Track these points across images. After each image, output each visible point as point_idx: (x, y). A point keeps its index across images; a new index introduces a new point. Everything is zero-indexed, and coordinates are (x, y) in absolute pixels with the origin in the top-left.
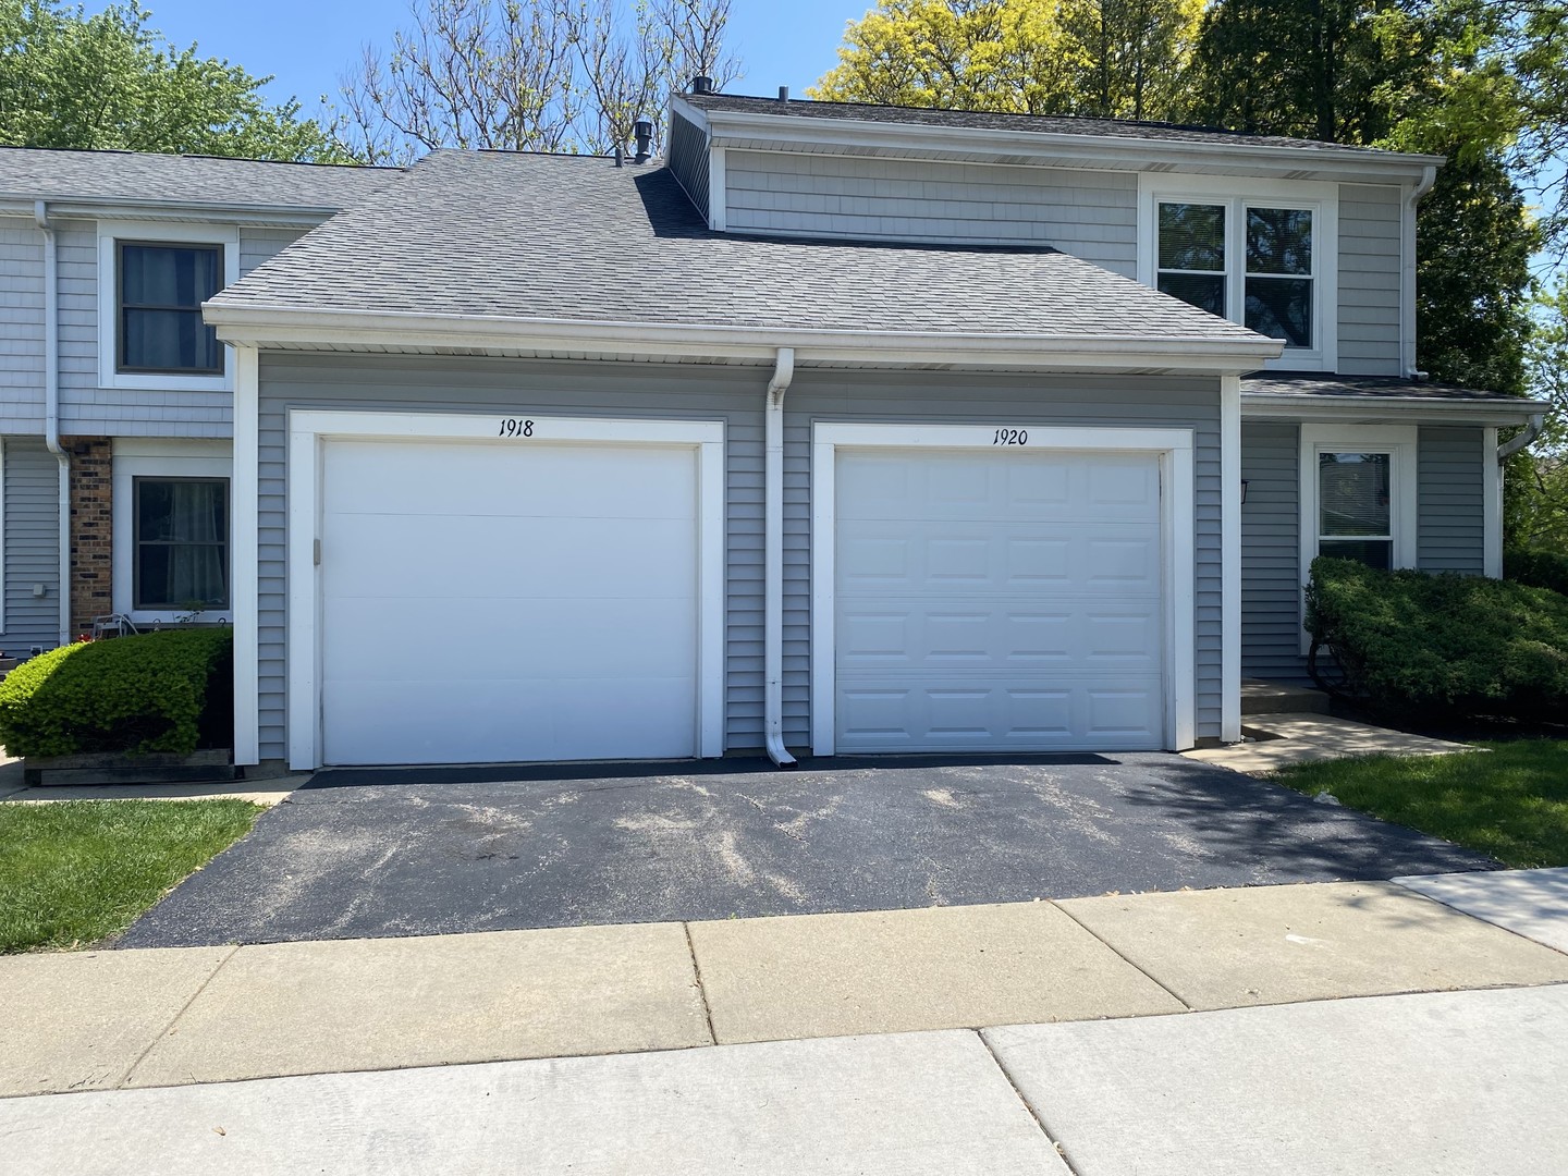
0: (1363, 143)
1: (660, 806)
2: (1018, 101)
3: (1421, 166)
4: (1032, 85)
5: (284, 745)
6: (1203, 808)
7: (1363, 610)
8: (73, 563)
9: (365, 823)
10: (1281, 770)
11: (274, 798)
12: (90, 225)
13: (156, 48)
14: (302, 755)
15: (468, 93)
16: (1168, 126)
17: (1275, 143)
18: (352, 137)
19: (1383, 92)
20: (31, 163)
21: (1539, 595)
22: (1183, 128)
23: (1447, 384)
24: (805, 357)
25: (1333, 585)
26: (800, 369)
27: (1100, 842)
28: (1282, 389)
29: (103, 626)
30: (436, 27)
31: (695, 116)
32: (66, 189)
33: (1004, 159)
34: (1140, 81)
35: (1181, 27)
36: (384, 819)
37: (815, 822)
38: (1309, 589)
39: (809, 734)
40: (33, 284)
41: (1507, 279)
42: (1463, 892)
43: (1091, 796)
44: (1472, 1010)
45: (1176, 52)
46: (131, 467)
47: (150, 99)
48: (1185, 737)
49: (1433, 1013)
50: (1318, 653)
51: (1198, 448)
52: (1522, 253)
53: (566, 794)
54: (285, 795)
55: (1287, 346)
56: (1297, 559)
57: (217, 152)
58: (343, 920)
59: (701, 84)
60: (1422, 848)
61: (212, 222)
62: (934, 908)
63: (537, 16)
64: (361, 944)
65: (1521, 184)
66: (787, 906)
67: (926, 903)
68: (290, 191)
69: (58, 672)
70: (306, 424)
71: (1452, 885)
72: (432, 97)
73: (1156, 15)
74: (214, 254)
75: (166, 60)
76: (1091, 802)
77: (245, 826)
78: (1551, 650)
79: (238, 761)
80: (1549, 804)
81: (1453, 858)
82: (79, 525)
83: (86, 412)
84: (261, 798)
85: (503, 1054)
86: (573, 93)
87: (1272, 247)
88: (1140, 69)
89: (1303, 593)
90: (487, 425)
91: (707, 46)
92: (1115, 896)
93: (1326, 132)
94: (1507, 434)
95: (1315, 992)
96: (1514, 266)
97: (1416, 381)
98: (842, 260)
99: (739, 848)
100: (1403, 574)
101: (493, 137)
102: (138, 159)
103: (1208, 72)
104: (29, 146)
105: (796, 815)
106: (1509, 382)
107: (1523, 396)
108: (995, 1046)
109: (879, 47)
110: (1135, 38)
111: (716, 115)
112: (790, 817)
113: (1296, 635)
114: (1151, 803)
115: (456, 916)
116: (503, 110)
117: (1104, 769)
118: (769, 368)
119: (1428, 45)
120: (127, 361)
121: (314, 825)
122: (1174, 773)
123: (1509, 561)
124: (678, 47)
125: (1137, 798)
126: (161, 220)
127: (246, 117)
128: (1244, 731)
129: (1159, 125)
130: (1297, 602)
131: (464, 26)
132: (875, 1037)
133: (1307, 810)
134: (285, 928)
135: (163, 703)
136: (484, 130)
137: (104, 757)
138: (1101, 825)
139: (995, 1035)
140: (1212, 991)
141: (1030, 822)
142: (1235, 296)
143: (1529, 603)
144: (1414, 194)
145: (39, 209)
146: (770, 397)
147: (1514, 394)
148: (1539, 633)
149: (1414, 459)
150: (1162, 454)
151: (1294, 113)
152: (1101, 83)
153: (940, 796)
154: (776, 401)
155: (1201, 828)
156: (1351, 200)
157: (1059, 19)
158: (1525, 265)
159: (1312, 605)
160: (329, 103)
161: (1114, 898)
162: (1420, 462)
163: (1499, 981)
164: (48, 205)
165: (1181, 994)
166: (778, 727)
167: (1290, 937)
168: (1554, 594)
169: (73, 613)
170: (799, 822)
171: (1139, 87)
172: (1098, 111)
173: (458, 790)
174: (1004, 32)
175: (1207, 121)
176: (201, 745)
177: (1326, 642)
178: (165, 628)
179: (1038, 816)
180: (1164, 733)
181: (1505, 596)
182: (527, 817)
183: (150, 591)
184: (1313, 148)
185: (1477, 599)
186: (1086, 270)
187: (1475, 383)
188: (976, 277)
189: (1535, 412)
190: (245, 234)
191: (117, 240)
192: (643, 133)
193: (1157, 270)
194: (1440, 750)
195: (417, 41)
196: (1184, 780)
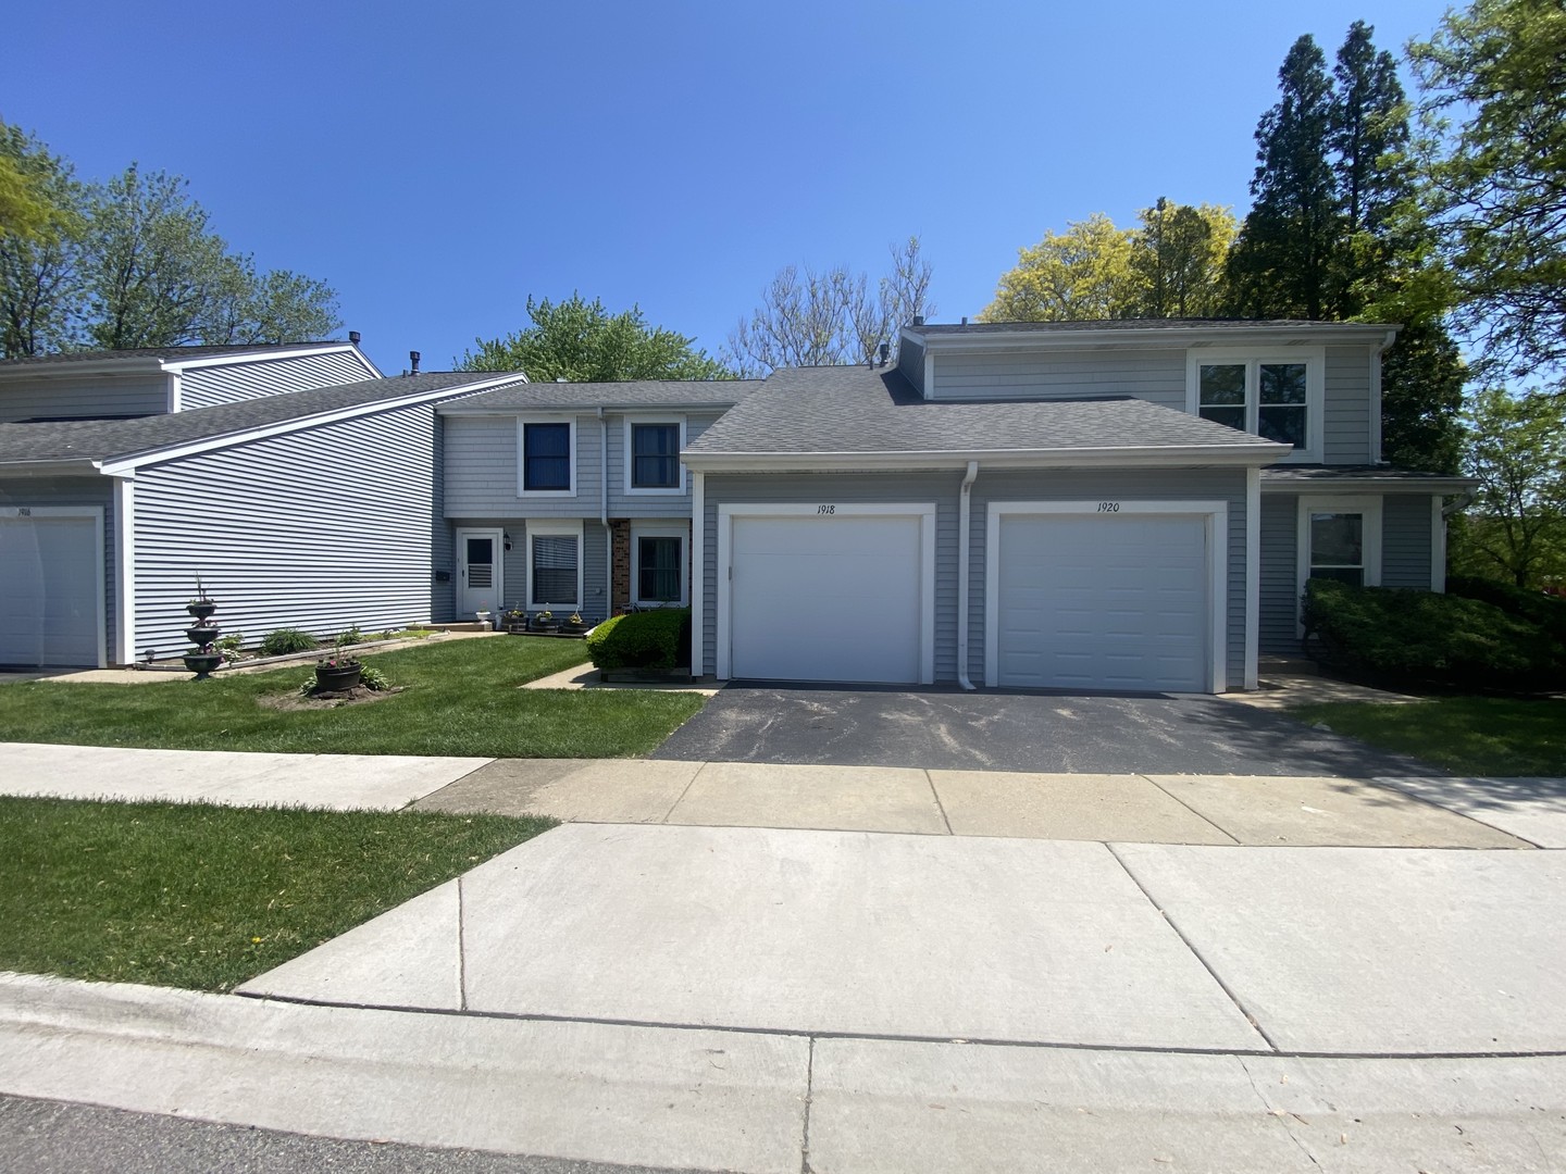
0: (1341, 319)
1: (903, 707)
2: (1103, 311)
3: (1385, 331)
4: (1112, 301)
5: (714, 667)
6: (1232, 728)
7: (1343, 612)
8: (613, 578)
9: (755, 707)
10: (1288, 708)
11: (712, 692)
12: (620, 418)
13: (645, 329)
14: (722, 672)
15: (790, 338)
16: (1204, 319)
17: (1280, 324)
18: (733, 366)
19: (1358, 285)
20: (594, 390)
21: (1473, 604)
22: (1214, 319)
23: (1405, 469)
24: (984, 465)
25: (1320, 595)
26: (981, 472)
27: (1170, 744)
28: (1287, 474)
29: (626, 608)
30: (775, 305)
31: (917, 339)
32: (610, 401)
33: (1100, 347)
34: (1183, 293)
35: (1210, 259)
36: (765, 705)
37: (992, 722)
38: (1303, 598)
39: (983, 674)
40: (597, 447)
41: (1447, 400)
42: (1423, 788)
43: (1161, 717)
44: (1438, 860)
45: (1207, 274)
46: (638, 532)
47: (642, 354)
48: (1219, 685)
49: (1410, 861)
50: (1310, 637)
51: (1231, 512)
52: (1459, 383)
53: (852, 699)
54: (716, 691)
55: (1294, 447)
56: (1295, 580)
57: (671, 378)
58: (753, 753)
59: (918, 321)
60: (1393, 760)
61: (674, 413)
62: (1069, 774)
63: (826, 292)
64: (762, 766)
65: (1458, 339)
66: (979, 766)
67: (1064, 771)
68: (710, 395)
69: (615, 629)
70: (726, 510)
71: (1413, 784)
72: (773, 341)
73: (1195, 253)
74: (675, 428)
75: (649, 334)
76: (1162, 721)
77: (700, 705)
78: (1483, 639)
79: (693, 675)
80: (1485, 738)
81: (1415, 767)
82: (615, 560)
83: (619, 507)
84: (706, 692)
85: (840, 827)
86: (845, 333)
87: (1274, 387)
88: (1183, 286)
89: (1299, 601)
90: (811, 509)
91: (917, 299)
92: (1183, 775)
93: (1314, 314)
94: (1448, 501)
95: (1325, 842)
96: (1452, 392)
97: (1381, 467)
98: (1002, 411)
99: (949, 733)
100: (1372, 589)
101: (802, 359)
102: (640, 384)
103: (1231, 284)
104: (590, 381)
105: (981, 718)
106: (1449, 466)
107: (1459, 475)
108: (1117, 853)
109: (1019, 288)
110: (1180, 269)
111: (929, 337)
112: (976, 719)
113: (1294, 626)
114: (1199, 722)
115: (806, 756)
116: (808, 345)
117: (1168, 702)
118: (964, 472)
119: (1388, 255)
120: (636, 483)
121: (732, 707)
122: (1216, 706)
123: (1448, 581)
124: (902, 300)
125: (1191, 719)
126: (653, 413)
127: (685, 359)
128: (1260, 683)
129: (1199, 319)
130: (1294, 606)
131: (788, 302)
132: (1044, 841)
133: (1310, 733)
134: (725, 755)
135: (661, 645)
136: (798, 356)
137: (635, 669)
138: (1170, 734)
139: (1116, 847)
140: (1255, 835)
141: (1123, 731)
142: (1252, 417)
143: (1465, 609)
144: (1380, 349)
145: (599, 410)
146: (963, 489)
147: (1453, 474)
148: (1473, 628)
149: (1380, 517)
150: (1206, 516)
151: (1292, 304)
152: (1157, 297)
153: (1065, 713)
154: (966, 491)
155: (1234, 738)
156: (1336, 358)
157: (1131, 262)
158: (1459, 390)
159: (1305, 609)
160: (723, 348)
161: (1183, 777)
162: (1384, 519)
163: (1456, 845)
164: (603, 409)
165: (1234, 835)
166: (966, 670)
167: (1304, 808)
168: (1485, 604)
169: (612, 602)
170: (983, 722)
171: (1182, 298)
172: (1155, 315)
173: (798, 693)
174: (1096, 273)
175: (1230, 313)
176: (677, 666)
177: (1316, 631)
178: (653, 610)
179: (1128, 727)
180: (1206, 682)
181: (1447, 604)
182: (835, 709)
183: (645, 593)
184: (1307, 325)
185: (1426, 605)
186: (1154, 408)
187: (1426, 468)
188: (1084, 416)
189: (1470, 486)
190: (689, 418)
191: (632, 424)
192: (884, 351)
193: (1199, 406)
194: (1401, 701)
195: (766, 312)
196: (1221, 710)
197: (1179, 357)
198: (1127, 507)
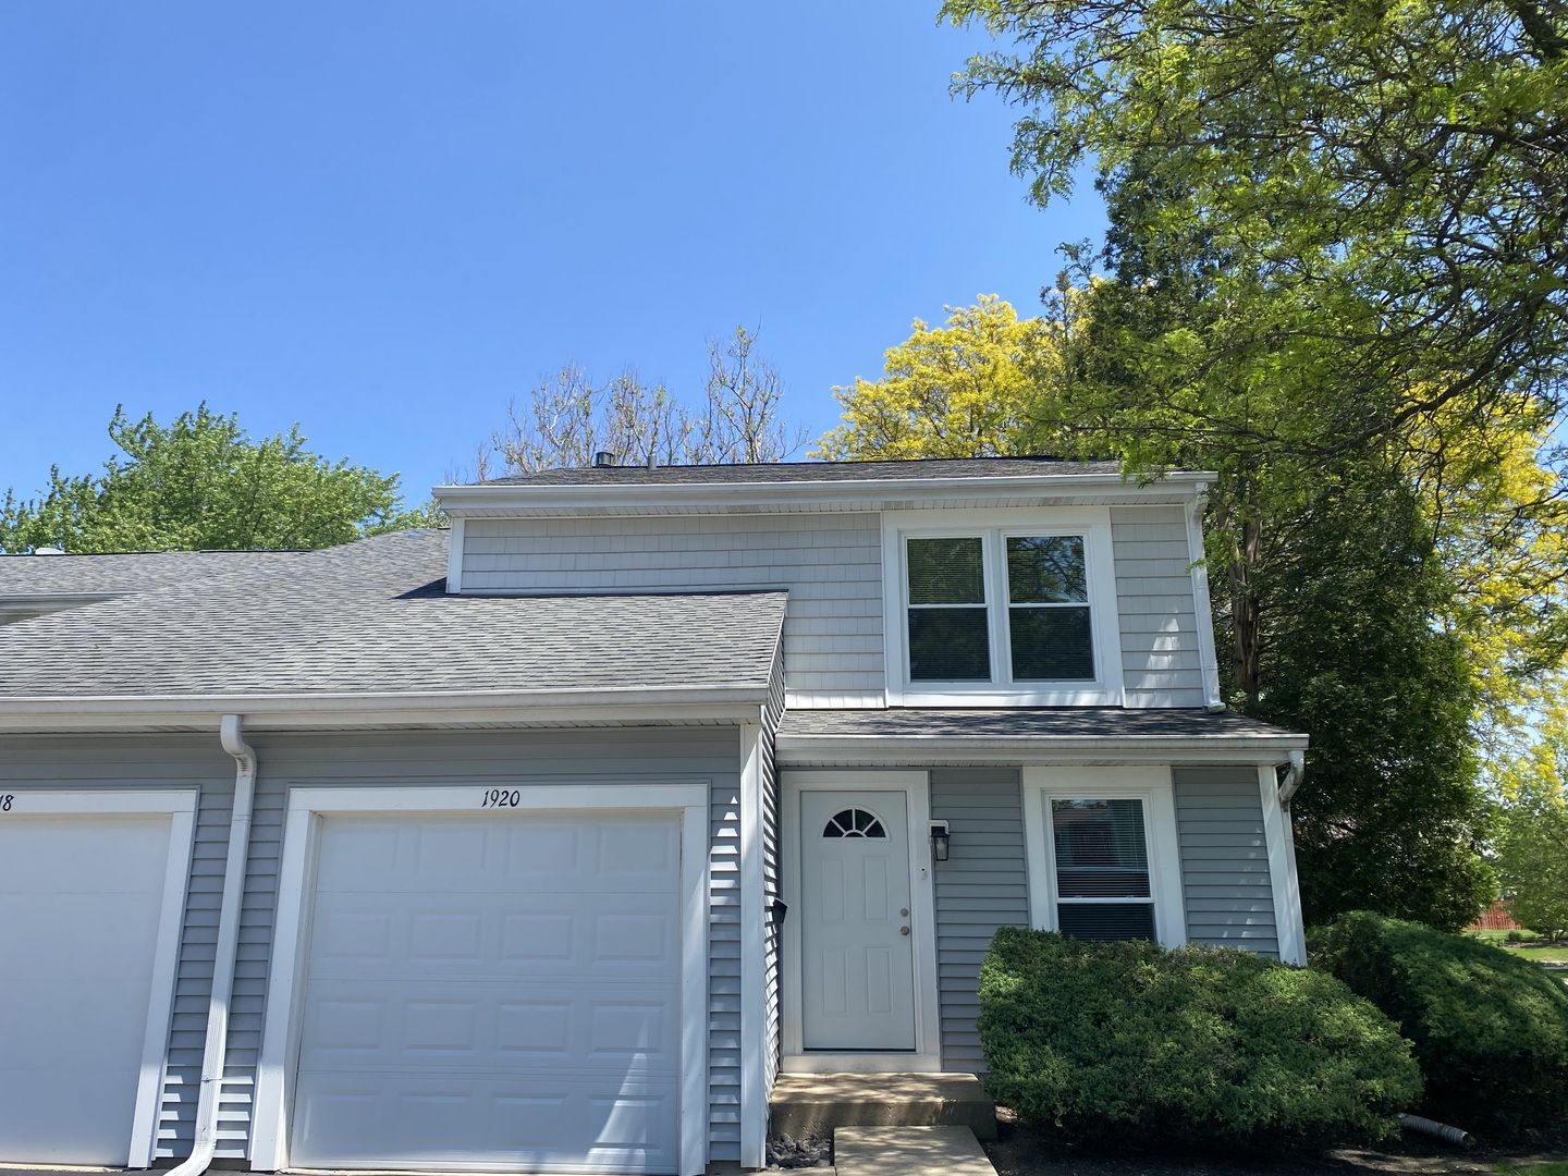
39: (248, 1143)
51: (714, 806)
142: (997, 628)
146: (238, 763)
149: (1171, 806)
154: (243, 767)
156: (1127, 525)
162: (1178, 810)
180: (678, 1153)
193: (907, 605)
197: (870, 524)
198: (534, 797)
